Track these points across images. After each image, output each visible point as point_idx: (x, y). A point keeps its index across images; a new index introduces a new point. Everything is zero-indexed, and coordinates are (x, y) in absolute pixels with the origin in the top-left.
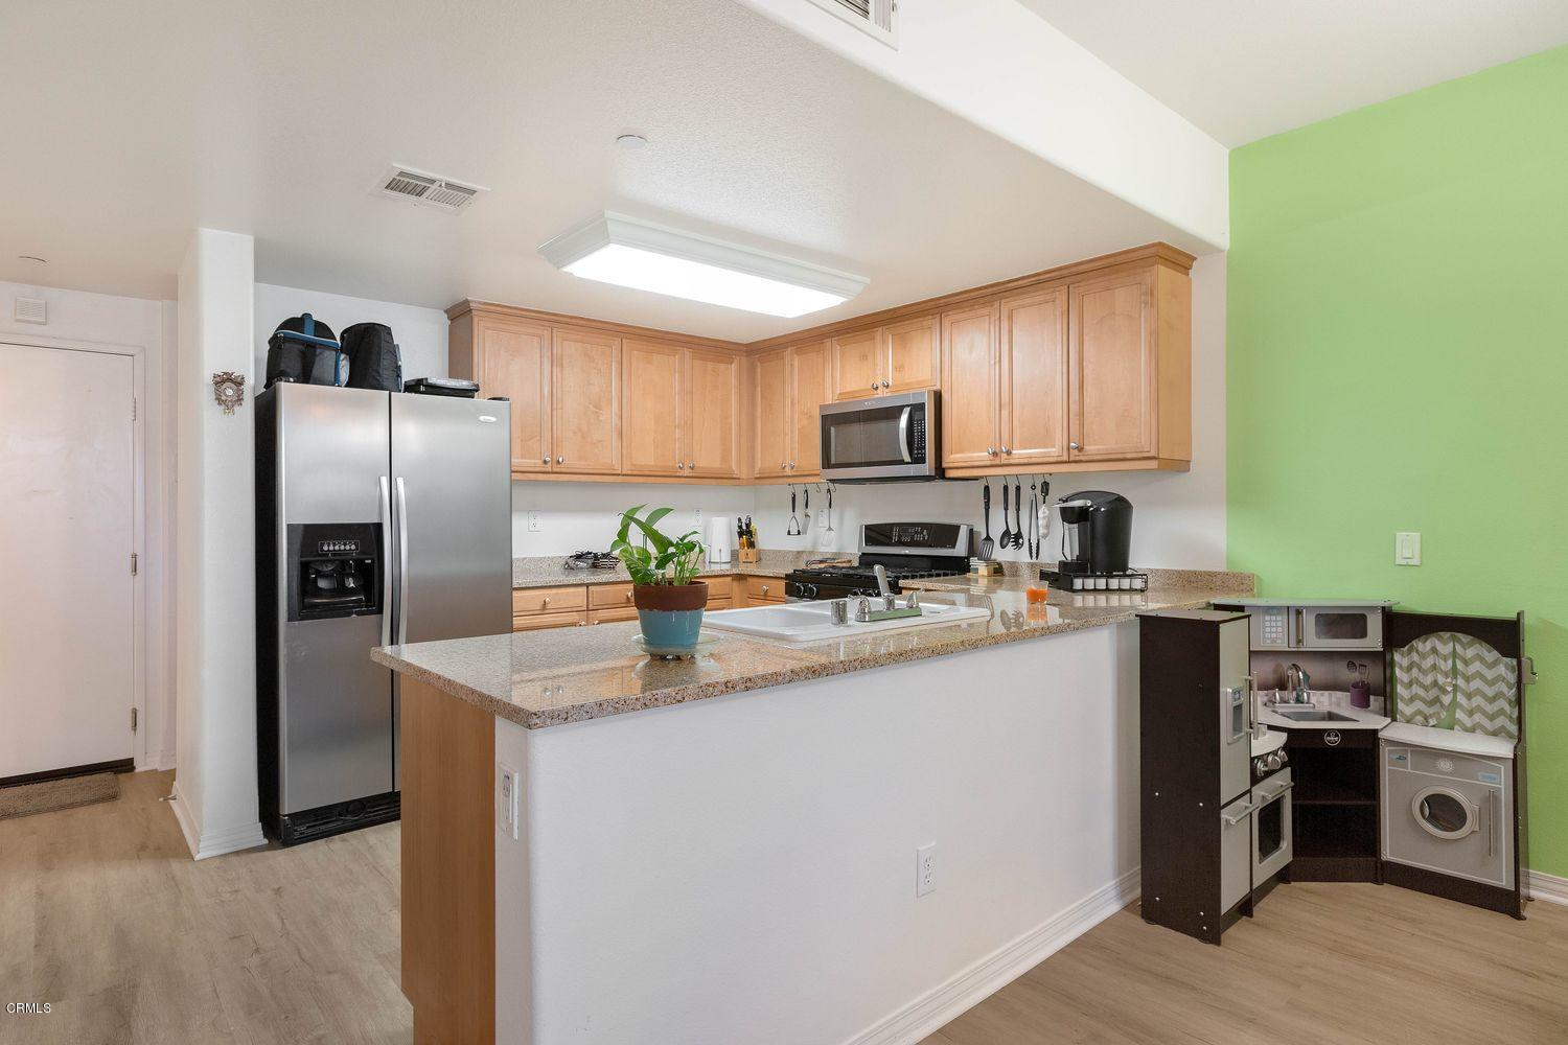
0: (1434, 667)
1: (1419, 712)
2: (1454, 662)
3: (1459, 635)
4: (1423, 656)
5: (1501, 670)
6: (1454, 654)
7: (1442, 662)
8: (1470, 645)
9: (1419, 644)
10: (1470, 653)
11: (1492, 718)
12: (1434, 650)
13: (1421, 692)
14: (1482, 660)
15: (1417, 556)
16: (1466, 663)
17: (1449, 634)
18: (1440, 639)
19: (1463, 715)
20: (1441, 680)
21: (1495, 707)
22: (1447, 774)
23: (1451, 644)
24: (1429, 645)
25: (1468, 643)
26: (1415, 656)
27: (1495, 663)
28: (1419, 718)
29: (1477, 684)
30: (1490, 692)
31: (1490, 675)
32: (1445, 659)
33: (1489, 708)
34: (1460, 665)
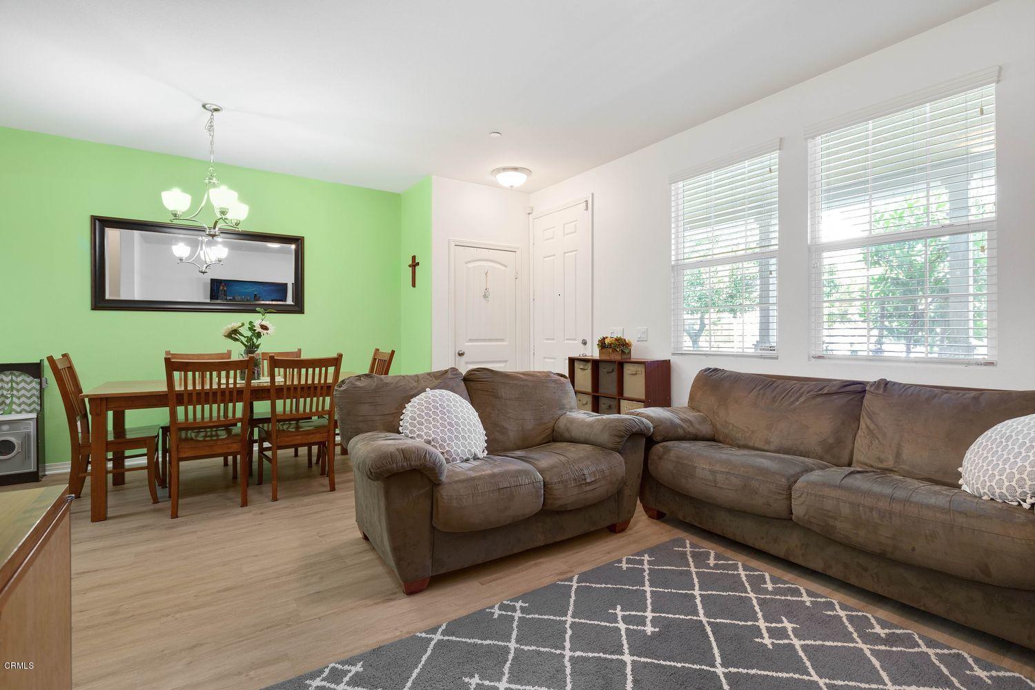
2: (12, 384)
3: (15, 372)
5: (34, 384)
6: (12, 381)
7: (6, 385)
8: (19, 376)
10: (19, 379)
11: (29, 405)
14: (25, 382)
16: (18, 384)
17: (9, 372)
18: (5, 374)
19: (16, 407)
20: (5, 393)
21: (32, 400)
23: (10, 377)
27: (31, 382)
29: (23, 392)
30: (28, 394)
31: (28, 387)
32: (7, 383)
33: (29, 402)
34: (14, 385)
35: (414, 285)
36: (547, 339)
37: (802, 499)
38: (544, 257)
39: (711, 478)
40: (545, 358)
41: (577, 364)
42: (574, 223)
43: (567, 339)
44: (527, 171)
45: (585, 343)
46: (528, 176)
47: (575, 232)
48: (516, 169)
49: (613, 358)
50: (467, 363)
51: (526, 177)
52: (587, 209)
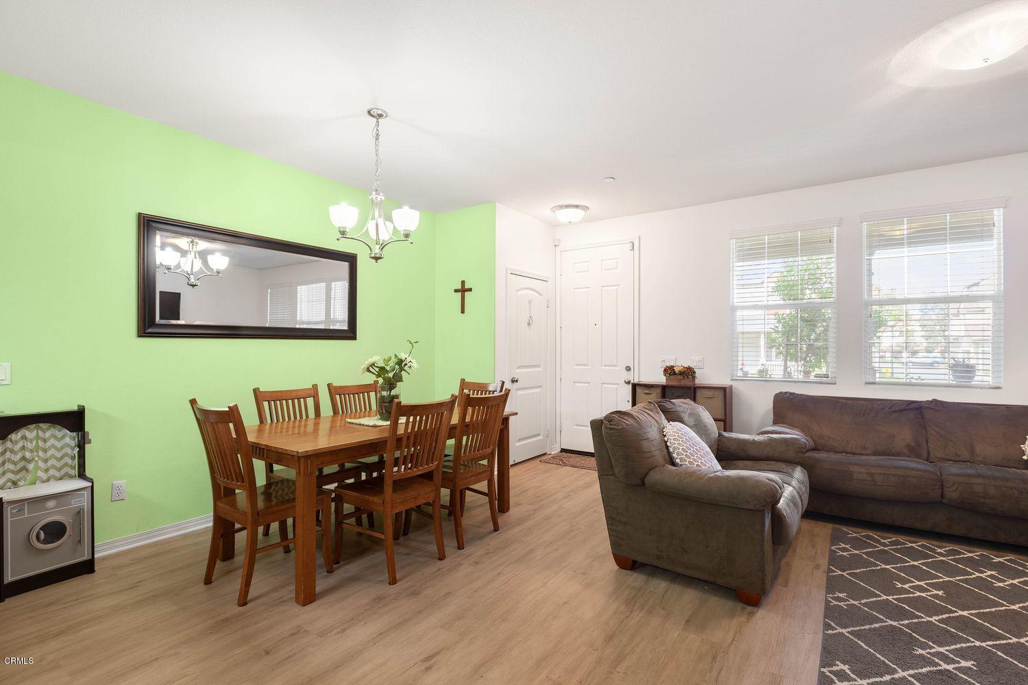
0: (23, 448)
1: (9, 480)
2: (37, 443)
3: (41, 425)
4: (16, 442)
5: (67, 440)
6: (38, 437)
7: (29, 444)
8: (48, 429)
9: (13, 436)
10: (48, 434)
11: (59, 470)
12: (24, 438)
13: (11, 467)
14: (55, 437)
15: (8, 377)
16: (45, 441)
17: (34, 425)
18: (29, 430)
19: (42, 473)
20: (28, 455)
21: (62, 462)
22: (52, 509)
23: (35, 432)
24: (20, 434)
25: (47, 429)
26: (9, 444)
27: (63, 437)
28: (9, 484)
29: (51, 452)
30: (59, 455)
31: (59, 445)
32: (31, 441)
33: (58, 465)
34: (41, 443)
35: (463, 312)
36: (577, 365)
37: (954, 488)
38: (575, 289)
39: (869, 479)
40: (575, 382)
41: (638, 390)
42: (616, 260)
43: (605, 366)
44: (586, 208)
45: (628, 369)
46: (585, 212)
47: (616, 268)
48: (577, 206)
49: (682, 384)
50: (517, 389)
51: (583, 212)
52: (633, 249)
